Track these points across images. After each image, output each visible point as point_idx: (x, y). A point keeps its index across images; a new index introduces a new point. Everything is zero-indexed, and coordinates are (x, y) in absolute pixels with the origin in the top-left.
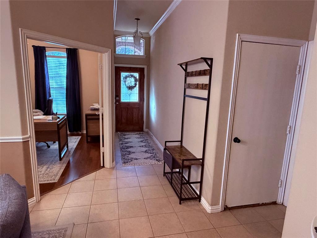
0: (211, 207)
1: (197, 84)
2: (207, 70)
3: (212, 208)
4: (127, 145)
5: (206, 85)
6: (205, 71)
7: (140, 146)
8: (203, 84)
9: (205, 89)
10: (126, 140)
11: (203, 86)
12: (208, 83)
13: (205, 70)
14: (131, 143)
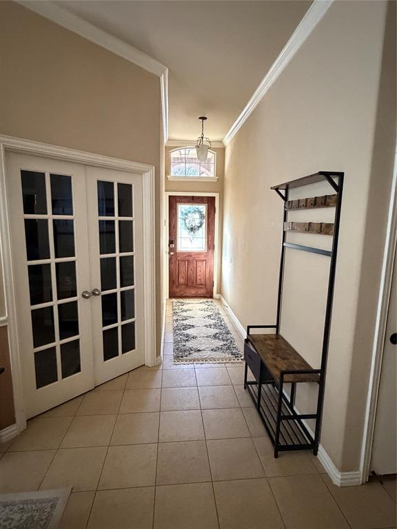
0: (342, 475)
1: (310, 223)
2: (329, 196)
3: (344, 477)
4: (185, 322)
5: (328, 225)
6: (325, 200)
7: (206, 326)
8: (321, 224)
9: (327, 233)
10: (184, 314)
11: (321, 227)
12: (334, 222)
13: (326, 196)
14: (192, 319)
